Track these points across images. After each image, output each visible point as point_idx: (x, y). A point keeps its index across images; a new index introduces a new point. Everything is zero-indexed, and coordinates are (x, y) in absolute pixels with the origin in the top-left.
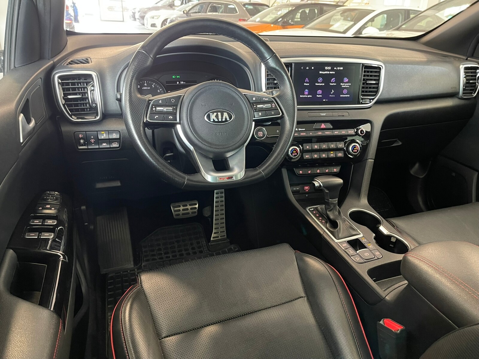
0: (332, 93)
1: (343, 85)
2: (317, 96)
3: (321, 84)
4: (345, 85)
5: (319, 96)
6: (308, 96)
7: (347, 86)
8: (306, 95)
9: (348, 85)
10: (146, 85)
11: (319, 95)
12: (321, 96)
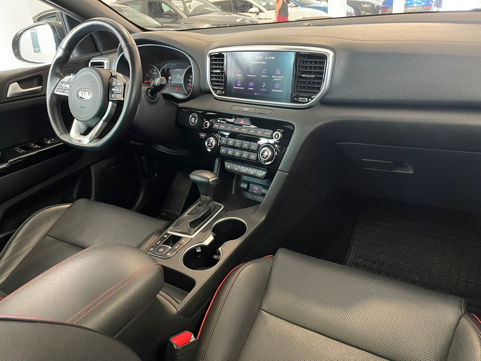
0: (263, 86)
1: (275, 78)
2: (249, 88)
3: (253, 76)
4: (276, 78)
5: (250, 89)
6: (241, 88)
7: (279, 80)
8: (239, 87)
9: (281, 78)
10: (155, 71)
11: (251, 87)
12: (253, 89)
